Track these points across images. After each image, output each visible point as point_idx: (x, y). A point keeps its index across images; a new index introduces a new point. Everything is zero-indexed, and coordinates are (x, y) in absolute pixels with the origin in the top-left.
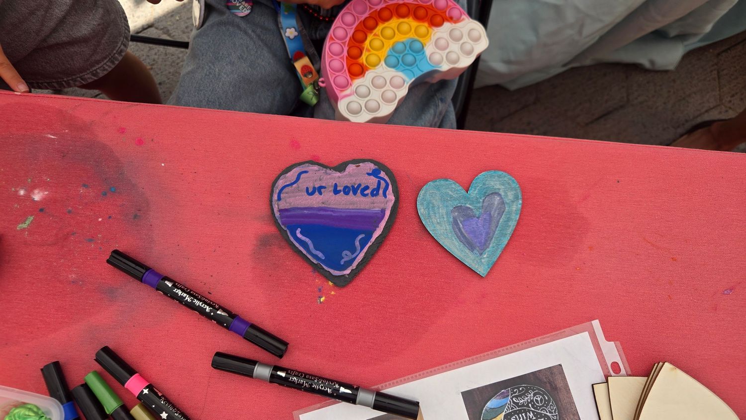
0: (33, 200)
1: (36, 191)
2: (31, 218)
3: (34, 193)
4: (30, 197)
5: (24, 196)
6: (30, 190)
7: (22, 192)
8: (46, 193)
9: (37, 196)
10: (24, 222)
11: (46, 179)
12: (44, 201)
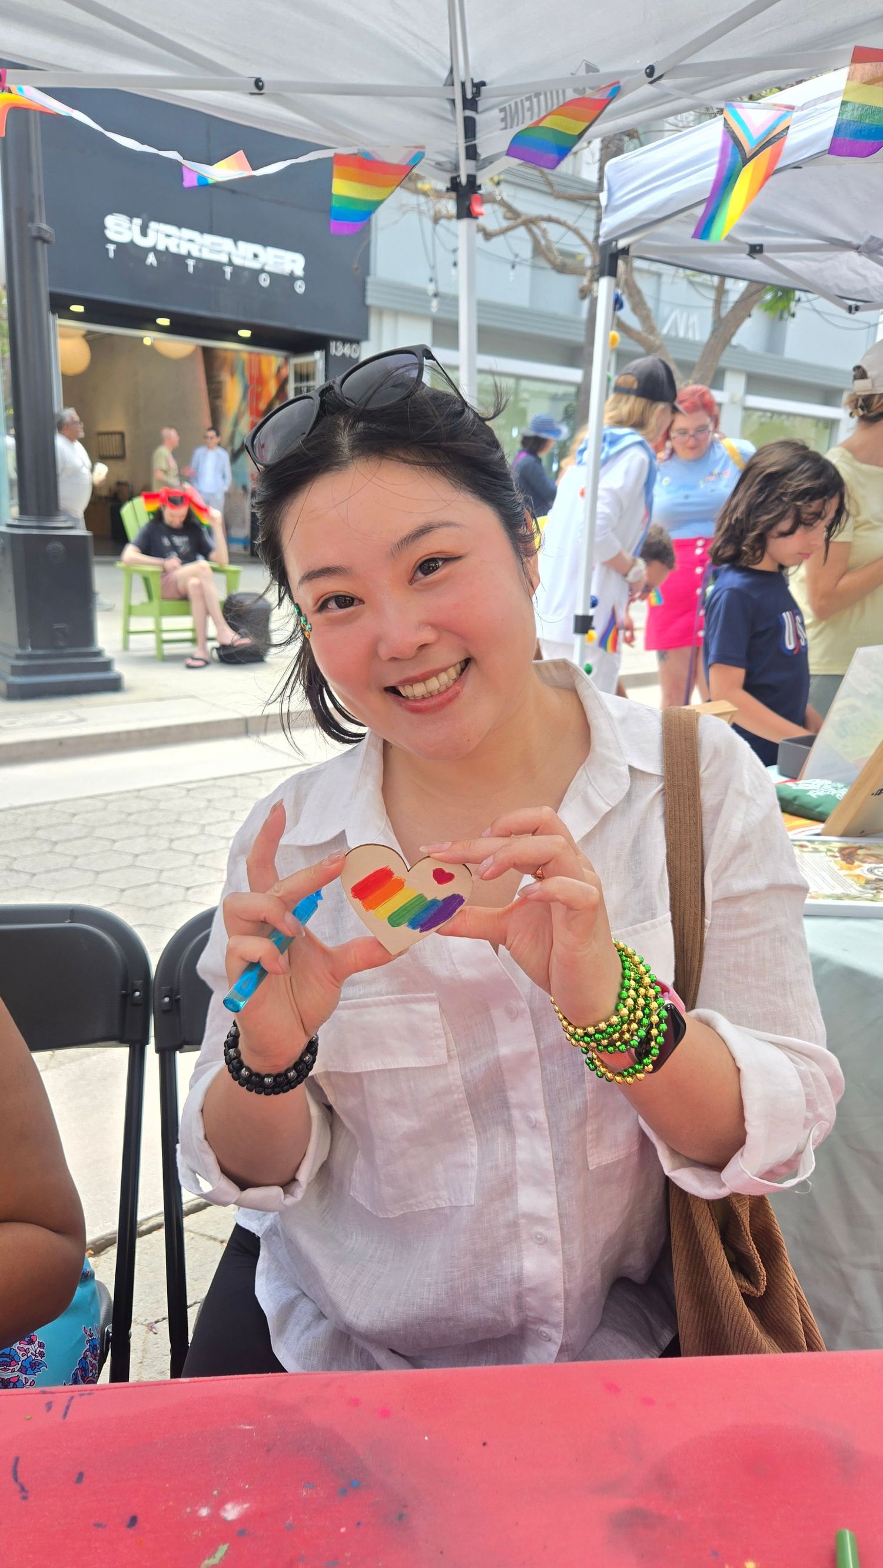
0: (224, 1521)
1: (229, 1506)
2: (222, 1550)
3: (225, 1510)
4: (219, 1515)
5: (209, 1516)
6: (219, 1505)
7: (204, 1512)
8: (246, 1506)
9: (231, 1512)
10: (212, 1554)
11: (244, 1486)
12: (242, 1519)
